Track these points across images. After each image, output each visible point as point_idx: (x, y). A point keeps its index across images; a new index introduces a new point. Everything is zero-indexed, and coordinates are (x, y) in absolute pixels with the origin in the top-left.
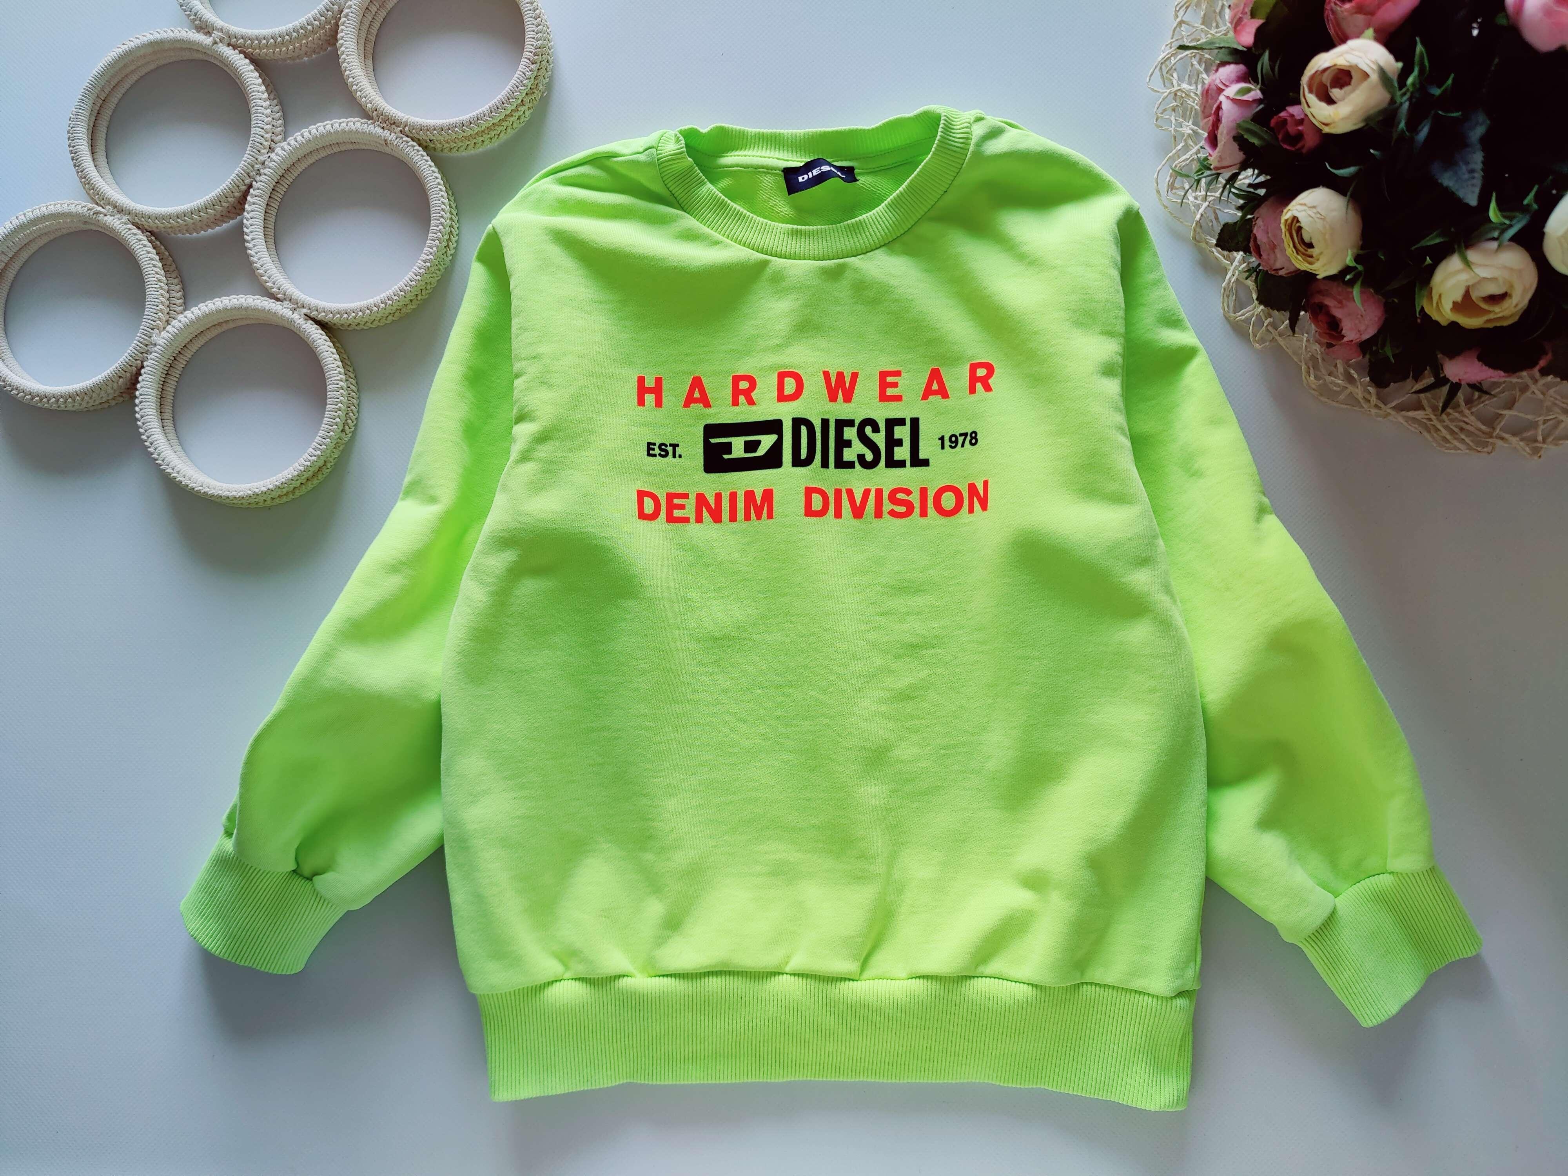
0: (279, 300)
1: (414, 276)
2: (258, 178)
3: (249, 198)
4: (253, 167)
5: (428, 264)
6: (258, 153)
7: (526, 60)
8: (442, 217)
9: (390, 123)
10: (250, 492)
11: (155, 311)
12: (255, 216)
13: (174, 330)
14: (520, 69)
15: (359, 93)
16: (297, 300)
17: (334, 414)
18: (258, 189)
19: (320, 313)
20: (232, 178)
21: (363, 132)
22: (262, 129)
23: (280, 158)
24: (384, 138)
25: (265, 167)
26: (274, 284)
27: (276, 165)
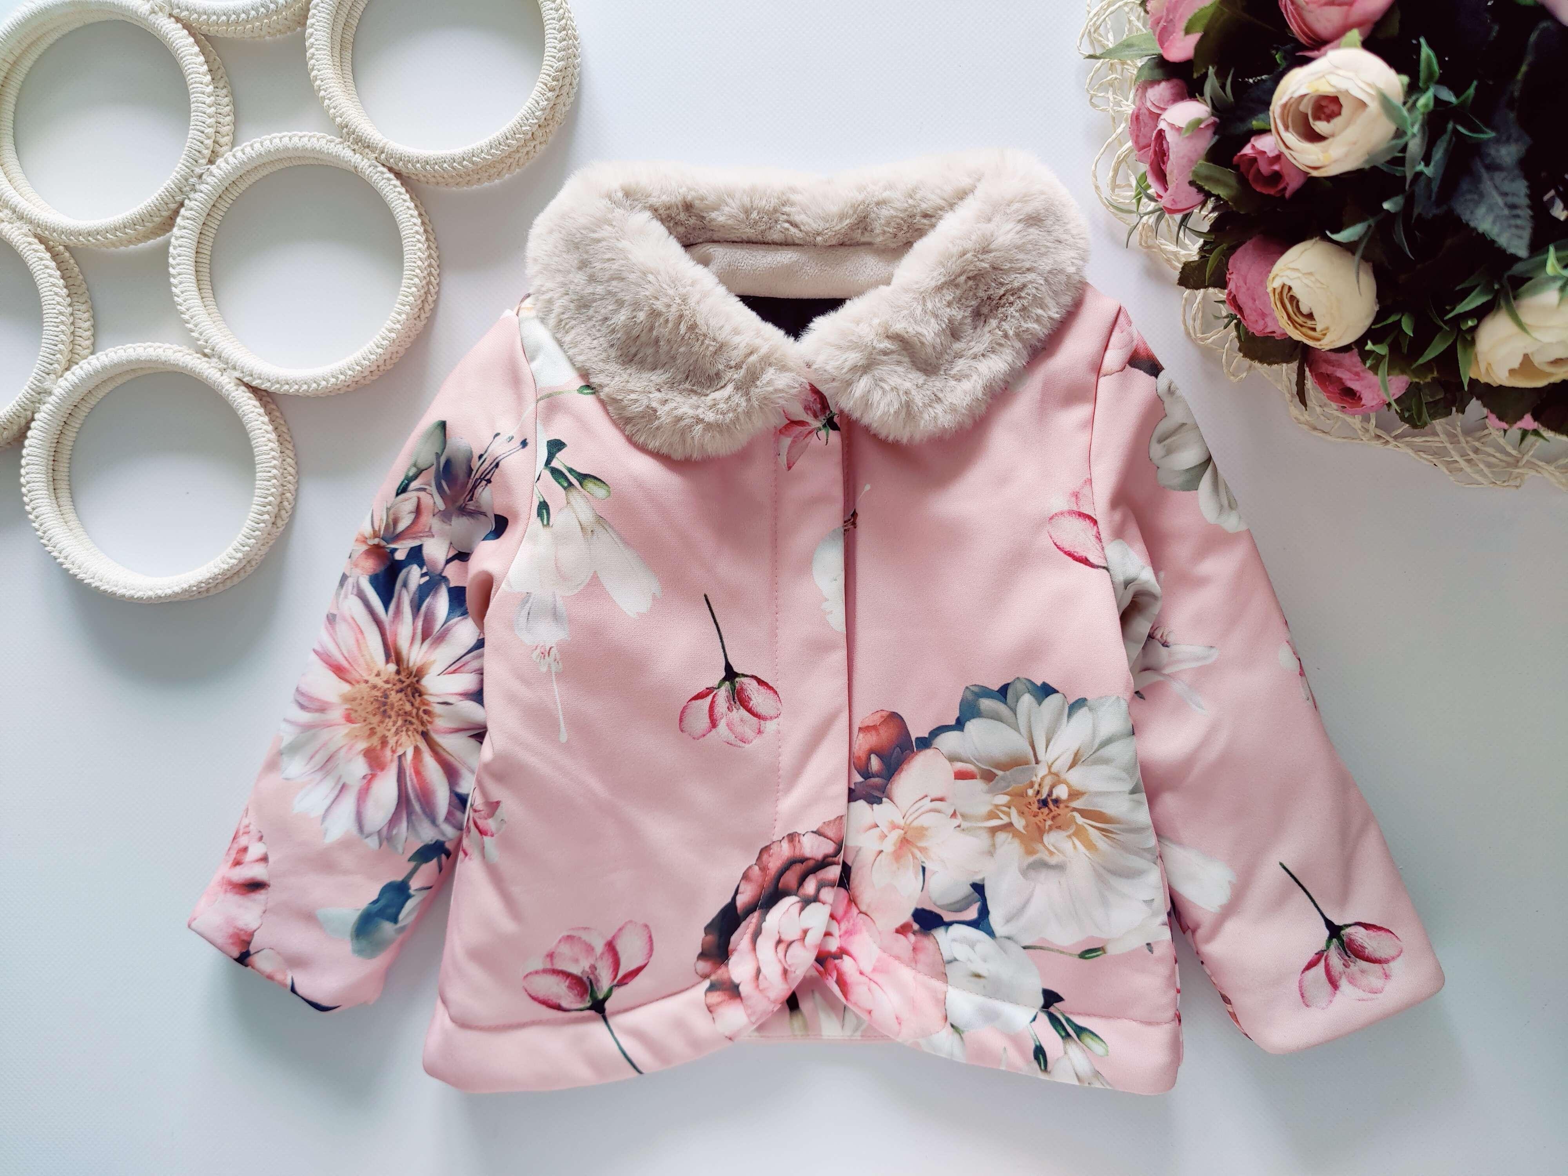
0: (205, 355)
1: (375, 347)
2: (192, 195)
3: (179, 220)
4: (186, 180)
5: (393, 335)
6: (195, 163)
7: (541, 85)
8: (417, 276)
9: (363, 144)
10: (151, 593)
11: (52, 352)
12: (185, 244)
13: (74, 378)
14: (533, 96)
15: (327, 101)
16: (228, 359)
17: (263, 509)
18: (191, 209)
19: (254, 379)
20: (159, 192)
21: (328, 153)
22: (203, 132)
23: (222, 173)
24: (355, 163)
25: (203, 183)
26: (201, 335)
27: (217, 181)
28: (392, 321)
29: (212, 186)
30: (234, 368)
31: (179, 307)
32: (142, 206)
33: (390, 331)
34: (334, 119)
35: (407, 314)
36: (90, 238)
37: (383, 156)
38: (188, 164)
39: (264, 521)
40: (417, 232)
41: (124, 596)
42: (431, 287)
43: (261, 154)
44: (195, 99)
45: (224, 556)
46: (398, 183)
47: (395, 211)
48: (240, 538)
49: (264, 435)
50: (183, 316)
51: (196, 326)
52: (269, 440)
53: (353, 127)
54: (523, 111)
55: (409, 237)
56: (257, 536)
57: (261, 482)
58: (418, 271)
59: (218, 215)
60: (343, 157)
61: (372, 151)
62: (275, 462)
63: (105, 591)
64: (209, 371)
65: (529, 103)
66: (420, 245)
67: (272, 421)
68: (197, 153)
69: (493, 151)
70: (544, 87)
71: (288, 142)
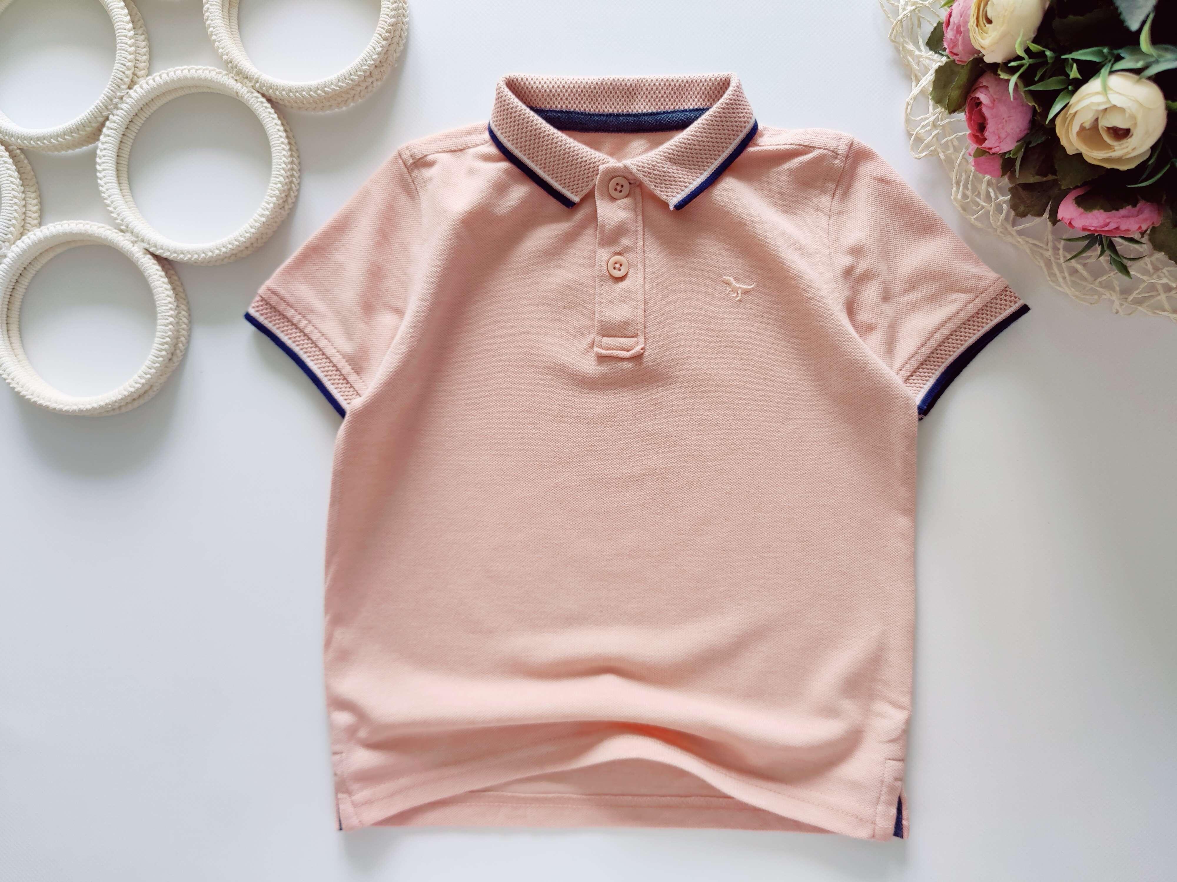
0: (122, 231)
1: (249, 228)
2: (115, 112)
3: (105, 130)
4: (111, 100)
5: (263, 219)
6: (117, 88)
7: (378, 36)
8: (282, 176)
9: (243, 76)
10: (75, 408)
11: (7, 225)
12: (109, 148)
13: (23, 245)
14: (371, 43)
15: (217, 44)
16: (138, 234)
17: (161, 347)
18: (114, 122)
19: (158, 249)
20: (91, 109)
21: (217, 82)
22: (125, 65)
23: (138, 96)
24: (237, 89)
25: (123, 103)
26: (119, 216)
27: (134, 101)
28: (263, 209)
29: (130, 105)
30: (143, 241)
31: (103, 195)
32: (78, 119)
33: (262, 215)
34: (221, 57)
35: (274, 204)
36: (39, 142)
37: (258, 85)
38: (113, 89)
39: (162, 356)
40: (282, 143)
41: (55, 409)
42: (293, 185)
43: (167, 82)
44: (120, 41)
45: (131, 381)
46: (269, 105)
47: (266, 126)
48: (144, 368)
49: (164, 292)
50: (105, 201)
51: (115, 208)
52: (168, 296)
53: (236, 63)
54: (363, 55)
55: (276, 146)
56: (156, 367)
57: (161, 327)
58: (282, 172)
59: (135, 128)
60: (228, 85)
61: (250, 81)
62: (172, 312)
63: (41, 405)
64: (124, 242)
65: (368, 48)
66: (284, 153)
67: (171, 282)
68: (119, 80)
69: (340, 84)
70: (380, 37)
71: (188, 73)
